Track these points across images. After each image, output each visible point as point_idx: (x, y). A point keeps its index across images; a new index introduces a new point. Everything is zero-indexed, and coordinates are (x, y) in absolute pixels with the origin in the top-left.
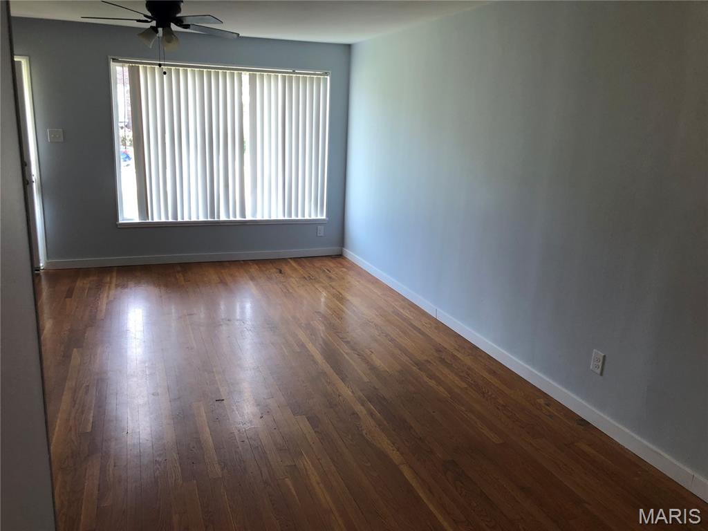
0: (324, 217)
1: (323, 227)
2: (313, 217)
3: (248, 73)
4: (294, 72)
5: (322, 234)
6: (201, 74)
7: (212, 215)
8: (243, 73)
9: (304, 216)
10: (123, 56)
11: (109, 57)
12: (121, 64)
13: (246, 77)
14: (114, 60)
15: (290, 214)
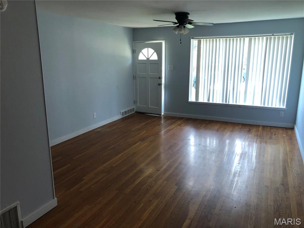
0: (285, 107)
1: (283, 112)
2: (278, 106)
3: (248, 38)
4: (273, 35)
5: (283, 116)
6: (226, 40)
7: (226, 101)
8: (246, 38)
9: (272, 105)
10: (195, 36)
11: (191, 37)
12: (195, 39)
13: (247, 39)
14: (192, 38)
15: (264, 104)
